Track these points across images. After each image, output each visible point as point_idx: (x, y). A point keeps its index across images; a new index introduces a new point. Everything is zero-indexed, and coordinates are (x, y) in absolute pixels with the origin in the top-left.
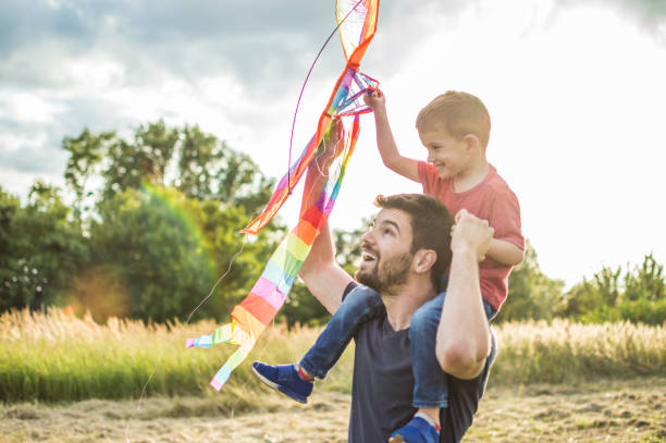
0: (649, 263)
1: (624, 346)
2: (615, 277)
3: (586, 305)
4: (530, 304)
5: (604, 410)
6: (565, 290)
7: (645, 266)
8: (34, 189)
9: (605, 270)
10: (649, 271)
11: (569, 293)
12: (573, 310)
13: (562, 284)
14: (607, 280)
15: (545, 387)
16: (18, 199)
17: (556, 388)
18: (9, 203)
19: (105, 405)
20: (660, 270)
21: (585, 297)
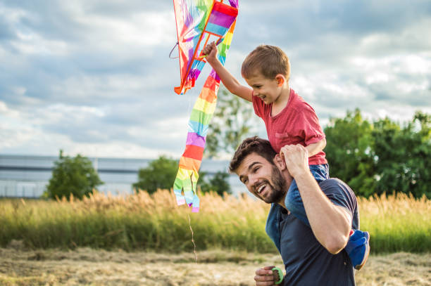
8: (416, 117)
16: (398, 124)
18: (392, 127)
19: (408, 256)
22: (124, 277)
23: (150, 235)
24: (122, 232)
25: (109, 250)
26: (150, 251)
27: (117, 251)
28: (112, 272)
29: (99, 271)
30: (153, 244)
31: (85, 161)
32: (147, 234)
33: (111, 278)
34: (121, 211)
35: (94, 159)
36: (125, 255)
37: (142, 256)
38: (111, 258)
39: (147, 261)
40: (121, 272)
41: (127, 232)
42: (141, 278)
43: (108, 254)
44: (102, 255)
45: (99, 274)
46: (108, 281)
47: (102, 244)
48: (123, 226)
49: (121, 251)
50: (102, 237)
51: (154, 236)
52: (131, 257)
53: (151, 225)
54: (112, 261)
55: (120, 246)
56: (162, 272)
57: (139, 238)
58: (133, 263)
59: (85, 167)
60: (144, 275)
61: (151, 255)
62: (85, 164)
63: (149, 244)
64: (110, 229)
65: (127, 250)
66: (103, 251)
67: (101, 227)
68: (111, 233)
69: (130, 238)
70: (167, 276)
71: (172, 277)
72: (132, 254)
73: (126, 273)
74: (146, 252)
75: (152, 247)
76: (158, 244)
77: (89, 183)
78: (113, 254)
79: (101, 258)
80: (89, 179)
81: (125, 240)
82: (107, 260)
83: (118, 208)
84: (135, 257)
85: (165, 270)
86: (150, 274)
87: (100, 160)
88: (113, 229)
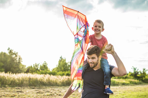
0: (45, 63)
1: (48, 80)
2: (38, 65)
3: (31, 71)
4: (19, 70)
5: (50, 92)
6: (26, 67)
7: (44, 64)
9: (36, 64)
10: (45, 64)
11: (27, 68)
12: (27, 72)
13: (25, 66)
14: (36, 66)
15: (33, 87)
17: (36, 87)
20: (47, 65)
21: (31, 69)
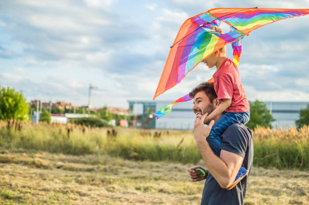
22: (271, 187)
23: (297, 158)
24: (276, 156)
25: (266, 168)
26: (296, 170)
27: (272, 169)
28: (264, 183)
29: (255, 182)
30: (298, 164)
31: (262, 104)
32: (294, 157)
33: (262, 187)
34: (277, 140)
35: (269, 103)
36: (277, 172)
37: (289, 173)
38: (267, 173)
39: (292, 176)
40: (270, 183)
41: (280, 155)
42: (283, 188)
43: (265, 171)
44: (261, 171)
45: (254, 185)
46: (260, 189)
47: (262, 163)
48: (277, 151)
49: (274, 168)
50: (262, 159)
51: (299, 159)
52: (281, 173)
53: (297, 151)
54: (267, 176)
55: (274, 165)
56: (299, 184)
57: (288, 160)
58: (282, 177)
59: (262, 109)
60: (286, 186)
61: (296, 172)
62: (262, 106)
63: (295, 164)
64: (267, 153)
65: (279, 168)
66: (261, 169)
67: (261, 152)
68: (267, 156)
69: (282, 160)
70: (302, 187)
71: (305, 188)
72: (282, 171)
73: (273, 184)
74: (293, 170)
75: (298, 167)
76: (301, 165)
77: (265, 120)
78: (269, 171)
79: (259, 173)
80: (265, 117)
81: (278, 161)
82: (264, 175)
83: (274, 138)
84: (284, 173)
85: (301, 183)
86: (290, 185)
87: (274, 103)
88: (269, 153)
